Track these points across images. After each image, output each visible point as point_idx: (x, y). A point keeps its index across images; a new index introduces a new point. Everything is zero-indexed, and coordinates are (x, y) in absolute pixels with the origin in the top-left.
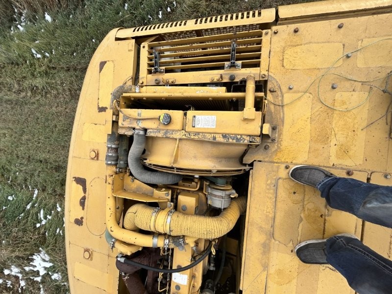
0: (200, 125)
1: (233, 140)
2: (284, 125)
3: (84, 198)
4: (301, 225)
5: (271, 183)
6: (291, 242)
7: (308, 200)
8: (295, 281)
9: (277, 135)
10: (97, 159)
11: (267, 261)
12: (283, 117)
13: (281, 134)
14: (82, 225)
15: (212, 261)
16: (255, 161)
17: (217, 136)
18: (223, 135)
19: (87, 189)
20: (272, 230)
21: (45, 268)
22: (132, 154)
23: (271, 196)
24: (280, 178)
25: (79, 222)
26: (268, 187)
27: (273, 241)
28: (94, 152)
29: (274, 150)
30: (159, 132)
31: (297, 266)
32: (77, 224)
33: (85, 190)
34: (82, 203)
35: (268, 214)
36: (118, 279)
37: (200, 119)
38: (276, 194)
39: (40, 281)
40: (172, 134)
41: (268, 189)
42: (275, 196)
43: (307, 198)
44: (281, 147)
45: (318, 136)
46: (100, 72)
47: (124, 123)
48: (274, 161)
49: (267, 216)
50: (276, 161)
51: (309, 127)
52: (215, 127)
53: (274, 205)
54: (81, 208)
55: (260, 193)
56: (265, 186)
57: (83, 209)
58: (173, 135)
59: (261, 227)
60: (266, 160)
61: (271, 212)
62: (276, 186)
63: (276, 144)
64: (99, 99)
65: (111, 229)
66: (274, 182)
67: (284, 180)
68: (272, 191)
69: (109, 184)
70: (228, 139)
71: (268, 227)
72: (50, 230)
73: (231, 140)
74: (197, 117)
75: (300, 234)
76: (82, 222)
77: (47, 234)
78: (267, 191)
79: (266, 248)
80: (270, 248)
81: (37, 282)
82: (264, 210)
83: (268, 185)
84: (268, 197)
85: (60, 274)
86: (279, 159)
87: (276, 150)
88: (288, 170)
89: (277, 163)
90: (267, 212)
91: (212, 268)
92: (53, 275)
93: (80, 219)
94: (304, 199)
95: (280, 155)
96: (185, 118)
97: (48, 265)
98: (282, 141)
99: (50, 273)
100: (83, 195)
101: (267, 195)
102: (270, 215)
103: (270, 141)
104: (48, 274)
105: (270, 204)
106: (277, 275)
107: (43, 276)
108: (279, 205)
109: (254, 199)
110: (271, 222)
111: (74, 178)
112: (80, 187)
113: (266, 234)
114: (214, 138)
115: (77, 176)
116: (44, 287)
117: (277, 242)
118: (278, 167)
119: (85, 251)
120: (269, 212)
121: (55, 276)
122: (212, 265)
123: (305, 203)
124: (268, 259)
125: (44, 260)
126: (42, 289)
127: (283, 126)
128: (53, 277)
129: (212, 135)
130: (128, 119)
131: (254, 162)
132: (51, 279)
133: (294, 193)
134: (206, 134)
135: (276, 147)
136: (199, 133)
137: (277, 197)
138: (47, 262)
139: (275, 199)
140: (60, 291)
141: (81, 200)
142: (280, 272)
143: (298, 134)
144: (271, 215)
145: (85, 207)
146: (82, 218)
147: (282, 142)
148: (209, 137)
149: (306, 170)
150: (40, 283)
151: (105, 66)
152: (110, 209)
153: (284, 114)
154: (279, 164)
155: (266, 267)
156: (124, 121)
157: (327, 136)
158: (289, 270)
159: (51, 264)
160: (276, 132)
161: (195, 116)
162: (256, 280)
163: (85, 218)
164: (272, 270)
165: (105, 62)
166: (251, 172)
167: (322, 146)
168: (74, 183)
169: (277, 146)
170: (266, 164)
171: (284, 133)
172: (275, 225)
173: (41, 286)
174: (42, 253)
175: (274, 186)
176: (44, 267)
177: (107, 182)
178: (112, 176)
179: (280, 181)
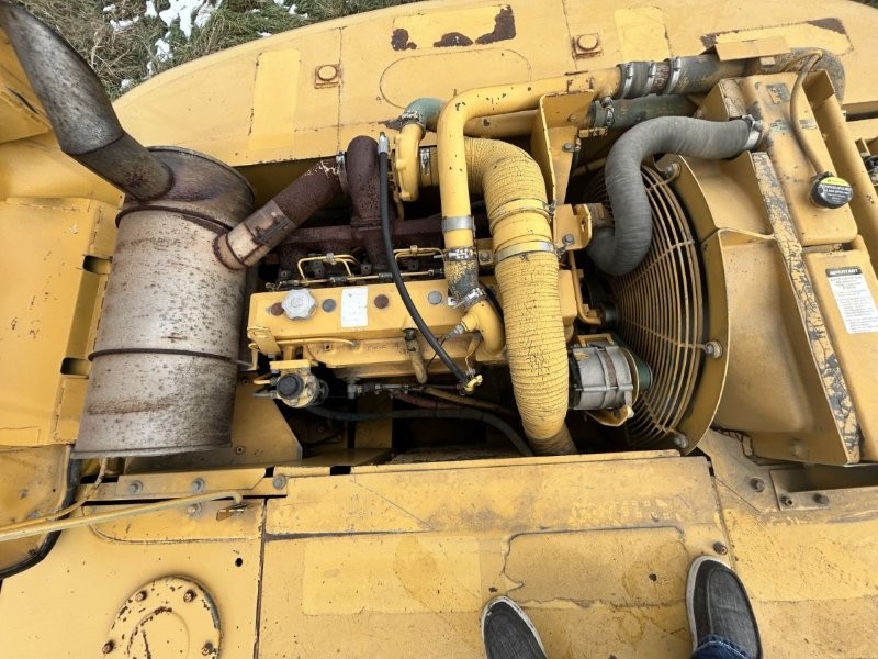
0: (840, 289)
1: (832, 387)
2: (836, 525)
3: (464, 42)
4: (571, 605)
5: (660, 511)
6: (516, 586)
7: (645, 617)
8: (418, 607)
9: (802, 508)
10: (578, 56)
11: (447, 527)
12: (857, 520)
13: (809, 520)
14: (396, 49)
15: (367, 387)
16: (709, 459)
17: (825, 341)
18: (832, 357)
19: (490, 45)
20: (535, 529)
21: (177, 22)
22: (683, 123)
23: (626, 514)
24: (681, 532)
25: (401, 40)
26: (647, 504)
27: (507, 537)
28: (597, 44)
29: (758, 507)
30: (773, 185)
31: (457, 608)
32: (394, 37)
33: (485, 40)
34: (451, 40)
35: (574, 512)
36: (288, 159)
37: (858, 288)
38: (635, 528)
39: (146, 14)
40: (783, 219)
41: (641, 505)
42: (629, 525)
43: (652, 613)
44: (769, 525)
45: (837, 623)
46: (810, 23)
47: (762, 88)
48: (726, 511)
49: (567, 511)
50: (727, 516)
51: (853, 594)
52: (850, 331)
53: (603, 526)
54: (439, 39)
55: (623, 484)
56: (648, 493)
57: (437, 45)
58: (779, 222)
59: (532, 500)
60: (722, 489)
61: (582, 521)
62: (657, 525)
63: (775, 510)
64: (736, 32)
65: (461, 105)
66: (666, 516)
67: (679, 546)
68: (639, 515)
69: (569, 83)
70: (830, 374)
71: (538, 518)
72: (264, 16)
73: (827, 381)
74: (861, 279)
75: (545, 605)
76: (404, 48)
77: (255, 10)
78: (635, 504)
79: (480, 520)
80: (484, 530)
81: (144, 8)
82: (580, 500)
83: (653, 502)
84: (619, 506)
85: (171, 56)
86: (735, 523)
87: (756, 512)
88: (712, 551)
89: (722, 517)
90: (577, 509)
91: (352, 390)
92: (165, 41)
93: (410, 40)
94: (644, 605)
95: (746, 522)
96: (836, 247)
97: (186, 27)
98: (789, 523)
99: (168, 34)
100: (473, 38)
101: (625, 503)
102: (571, 520)
103: (780, 491)
104: (166, 30)
105: (602, 514)
106: (420, 559)
107: (158, 19)
108: (607, 540)
109: (601, 471)
110: (555, 524)
111: (509, 7)
112: (490, 28)
113: (517, 517)
114: (816, 336)
115: (515, 14)
116: (136, 25)
117: (505, 548)
118: (710, 523)
119: (336, 67)
120: (579, 516)
121: (163, 47)
122: (359, 389)
123: (634, 610)
124: (455, 530)
125: (194, 16)
126: (130, 22)
127: (832, 521)
128: (160, 42)
129: (823, 328)
130: (780, 96)
131: (703, 458)
132: (156, 39)
133: (654, 577)
134: (817, 310)
135: (767, 510)
136: (815, 290)
137: (628, 532)
138: (192, 23)
139: (620, 525)
140: (132, 64)
141: (457, 34)
142: (428, 563)
143: (823, 566)
144: (572, 522)
145: (443, 49)
146: (413, 46)
147: (784, 524)
148: (812, 321)
149: (741, 600)
150: (142, 15)
151: (831, 31)
152: (504, 95)
153: (865, 519)
154: (719, 526)
155: (431, 526)
156: (769, 87)
157: (844, 648)
158: (440, 587)
159: (188, 33)
160: (810, 505)
161: (859, 272)
162: (387, 505)
163: (415, 52)
164: (428, 544)
165: (841, 30)
166: (672, 452)
167: (809, 638)
168: (497, 12)
169: (771, 514)
170: (710, 489)
171: (811, 526)
172: (548, 535)
173: (136, 19)
174: (211, 9)
175: (656, 520)
176: (179, 19)
177: (570, 78)
178: (591, 87)
179: (674, 535)
